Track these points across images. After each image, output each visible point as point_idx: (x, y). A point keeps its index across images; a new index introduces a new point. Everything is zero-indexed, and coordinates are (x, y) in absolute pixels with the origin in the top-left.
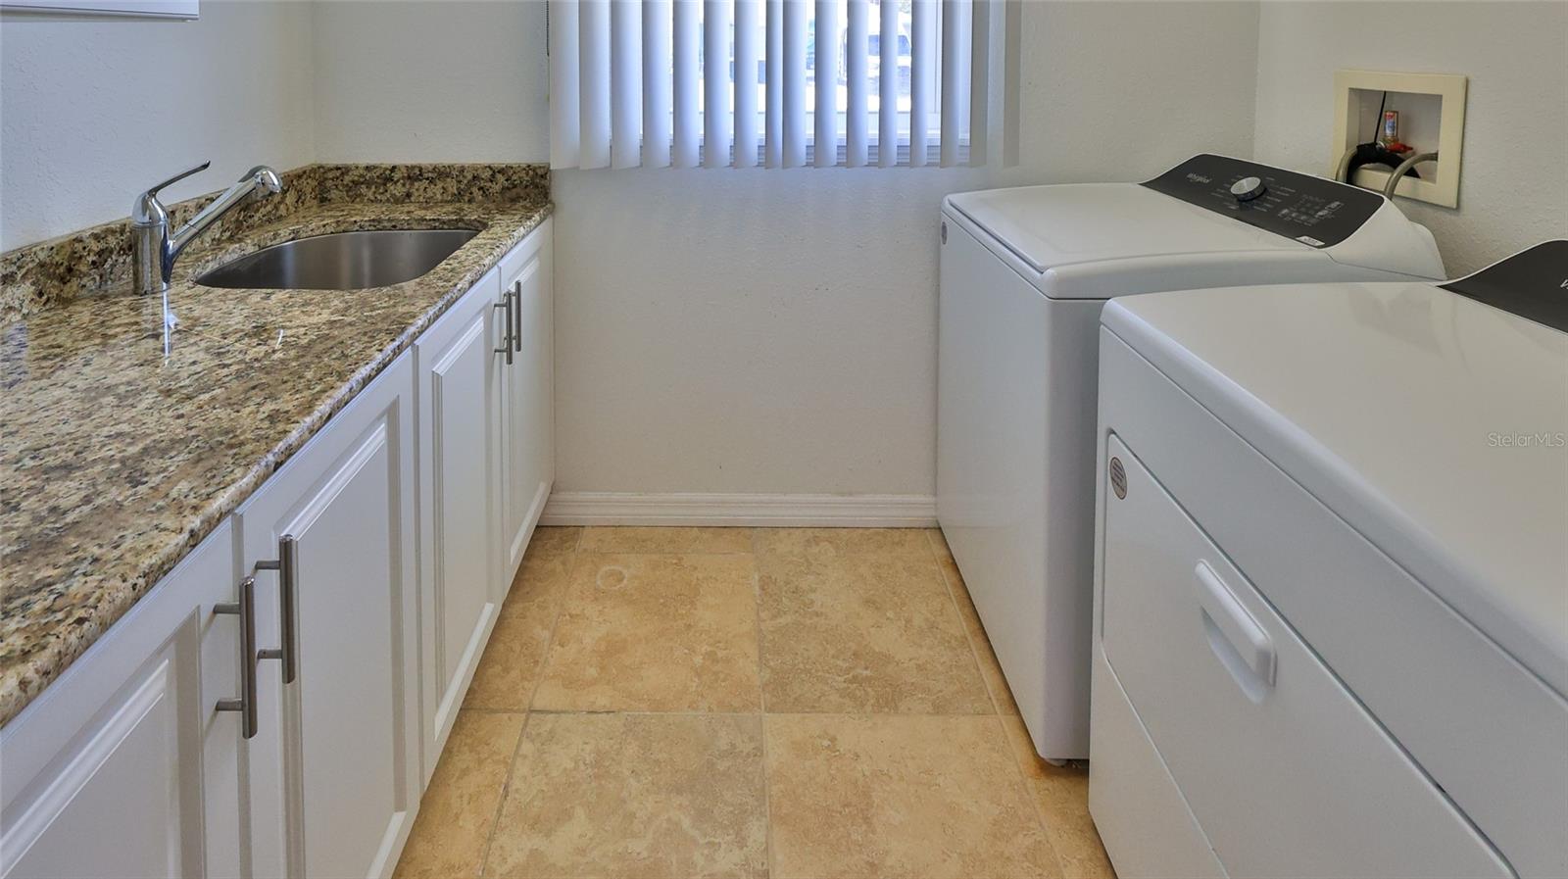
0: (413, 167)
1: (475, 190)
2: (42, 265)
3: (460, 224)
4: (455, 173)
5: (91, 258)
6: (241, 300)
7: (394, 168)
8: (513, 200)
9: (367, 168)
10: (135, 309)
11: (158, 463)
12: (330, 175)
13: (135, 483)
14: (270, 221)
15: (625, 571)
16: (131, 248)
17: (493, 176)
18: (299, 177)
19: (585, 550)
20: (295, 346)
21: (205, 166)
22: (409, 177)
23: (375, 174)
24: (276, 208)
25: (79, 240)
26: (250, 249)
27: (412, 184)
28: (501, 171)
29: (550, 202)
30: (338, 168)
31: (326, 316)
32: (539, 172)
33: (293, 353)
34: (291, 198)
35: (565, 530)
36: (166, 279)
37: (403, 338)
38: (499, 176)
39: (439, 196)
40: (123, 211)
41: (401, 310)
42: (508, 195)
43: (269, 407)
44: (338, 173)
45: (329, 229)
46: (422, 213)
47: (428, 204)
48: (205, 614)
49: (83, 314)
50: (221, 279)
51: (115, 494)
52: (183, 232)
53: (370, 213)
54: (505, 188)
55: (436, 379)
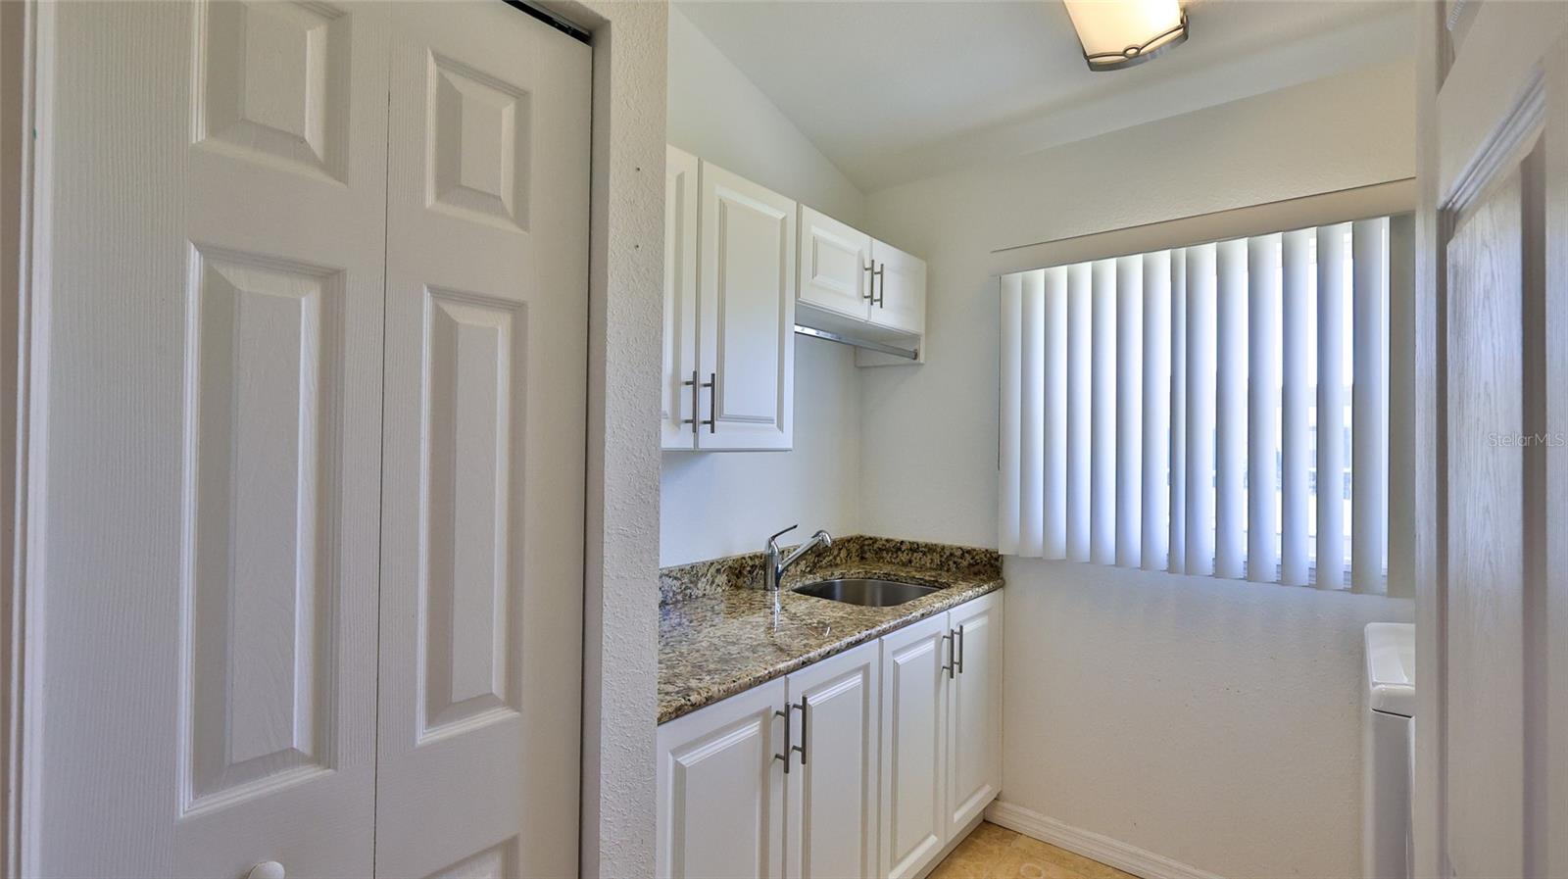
0: (913, 543)
1: (951, 563)
2: (730, 567)
3: (936, 584)
4: (939, 550)
5: (749, 569)
6: (806, 600)
7: (902, 542)
8: (976, 574)
9: (887, 541)
10: (764, 596)
11: (763, 649)
12: (866, 542)
13: (754, 653)
14: (831, 565)
15: (1043, 872)
16: (764, 567)
17: (963, 554)
18: (849, 541)
19: (1018, 848)
20: (823, 623)
21: (795, 527)
22: (911, 549)
23: (891, 545)
24: (835, 558)
25: (744, 558)
26: (819, 580)
27: (912, 554)
28: (969, 552)
29: (1002, 579)
30: (871, 539)
31: (841, 614)
32: (994, 555)
33: (821, 625)
34: (843, 554)
35: (1008, 832)
36: (777, 586)
37: (873, 631)
38: (966, 555)
39: (928, 565)
40: (761, 548)
41: (877, 618)
42: (972, 569)
43: (806, 641)
44: (871, 542)
45: (861, 576)
46: (914, 573)
47: (921, 569)
48: (773, 712)
49: (744, 594)
50: (803, 591)
51: (747, 654)
52: (787, 560)
53: (887, 569)
54: (970, 565)
55: (896, 665)
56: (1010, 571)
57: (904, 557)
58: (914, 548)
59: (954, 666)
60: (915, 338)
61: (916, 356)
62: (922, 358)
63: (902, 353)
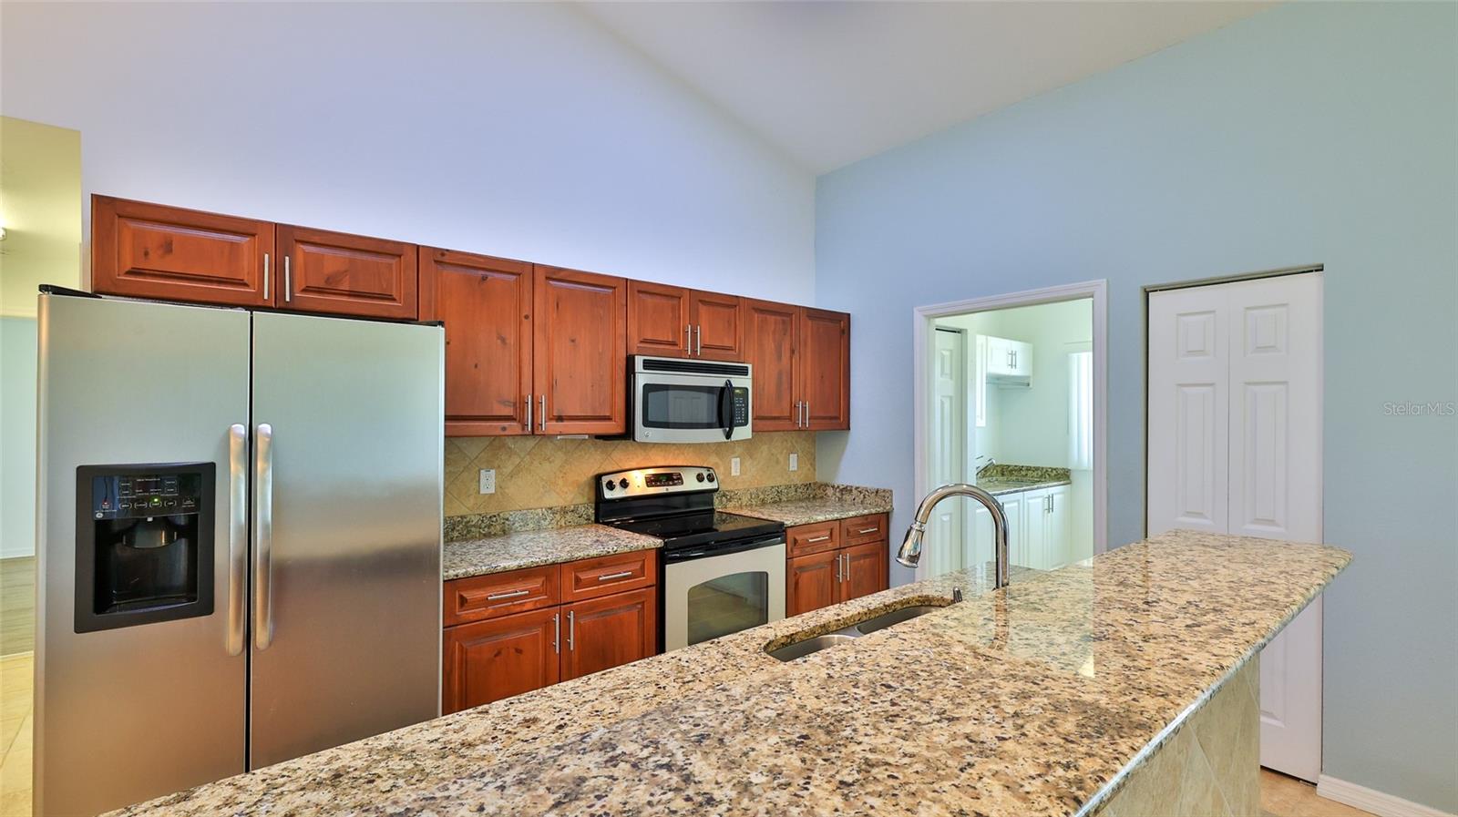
8: (1058, 477)
28: (1054, 469)
29: (1070, 479)
54: (1055, 475)
55: (1028, 504)
56: (1073, 476)
57: (1024, 473)
58: (1029, 469)
59: (1050, 509)
60: (1028, 377)
61: (1028, 385)
62: (1031, 386)
63: (1022, 384)
